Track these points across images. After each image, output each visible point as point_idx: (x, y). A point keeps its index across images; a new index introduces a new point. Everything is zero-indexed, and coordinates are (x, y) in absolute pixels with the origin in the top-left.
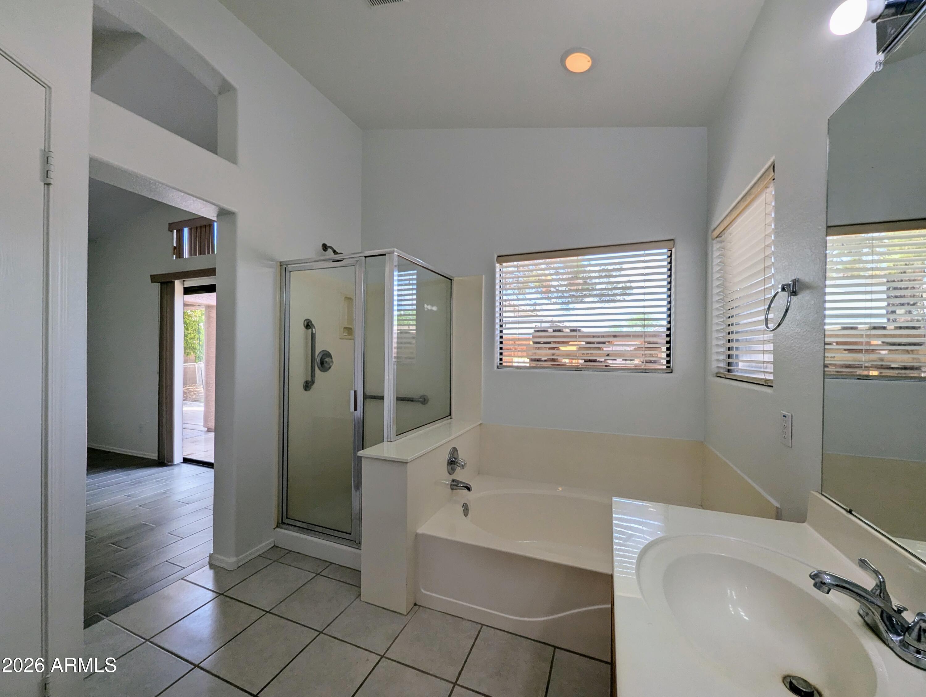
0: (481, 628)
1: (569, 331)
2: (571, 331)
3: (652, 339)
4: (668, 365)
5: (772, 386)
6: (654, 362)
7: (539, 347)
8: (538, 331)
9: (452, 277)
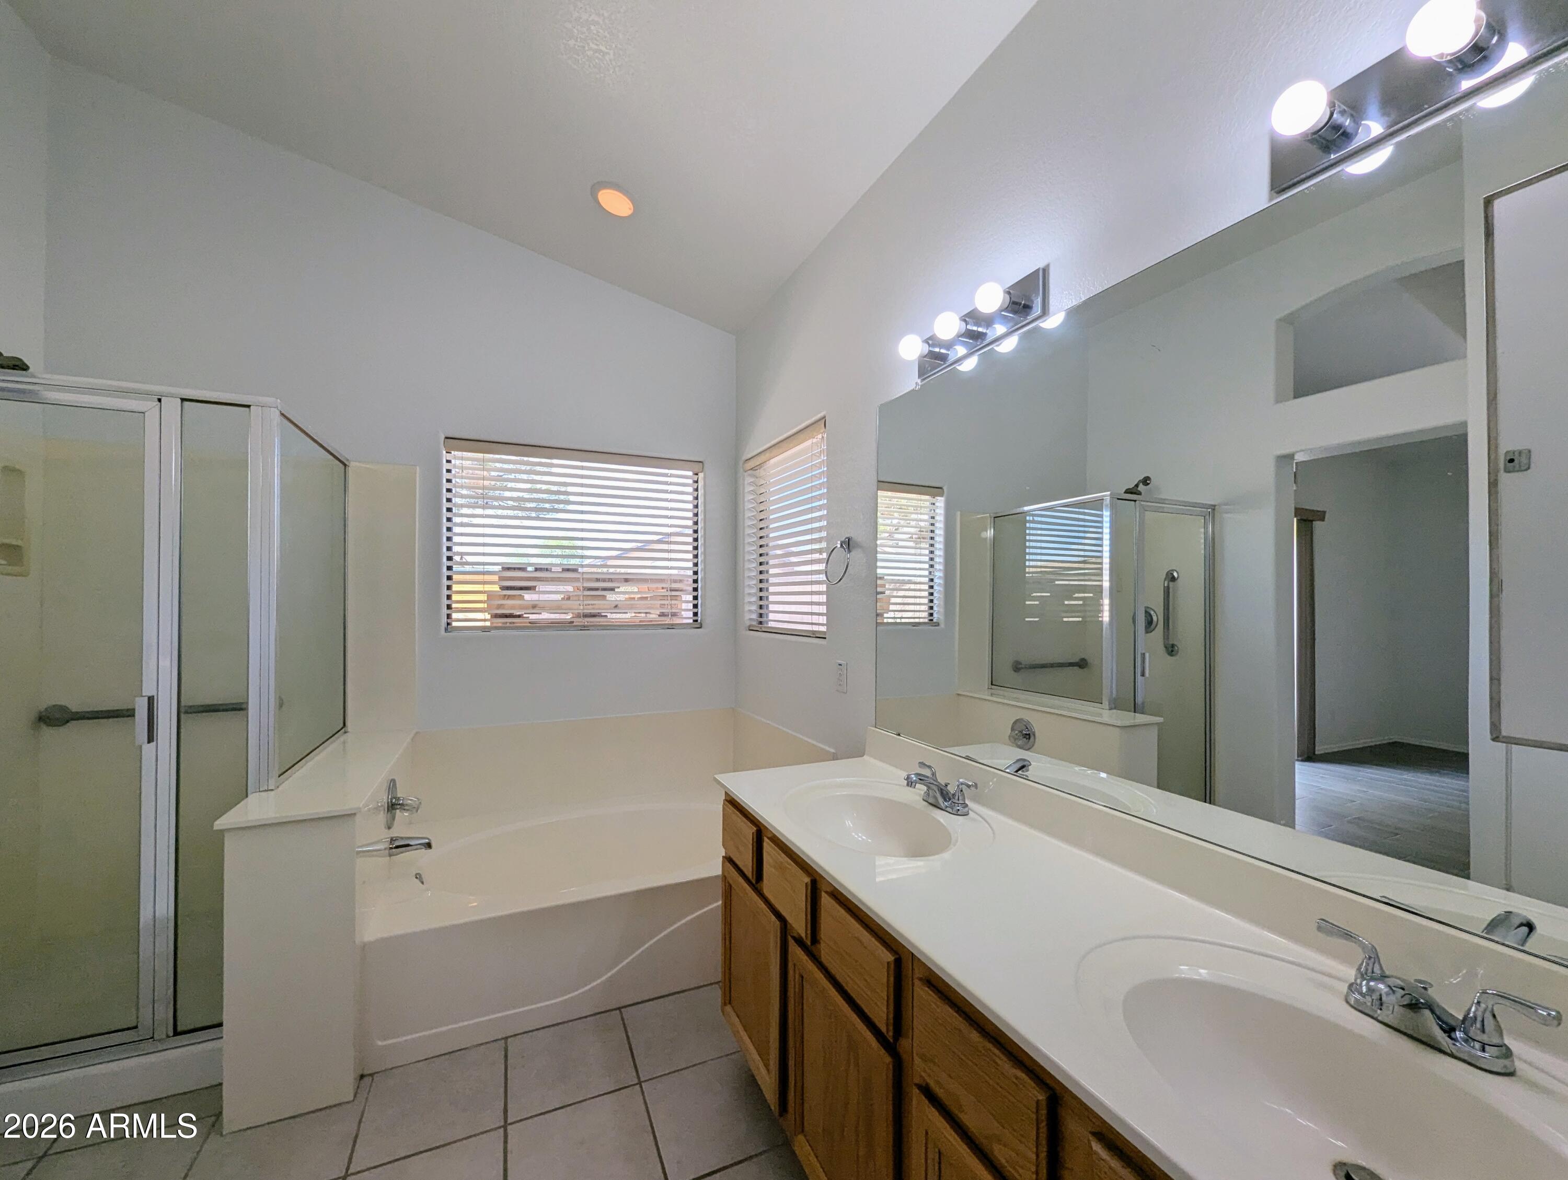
0: (506, 1043)
1: (561, 570)
2: (564, 570)
3: (674, 586)
4: (695, 618)
5: (825, 638)
6: (674, 615)
7: (509, 596)
8: (509, 569)
9: (348, 460)
